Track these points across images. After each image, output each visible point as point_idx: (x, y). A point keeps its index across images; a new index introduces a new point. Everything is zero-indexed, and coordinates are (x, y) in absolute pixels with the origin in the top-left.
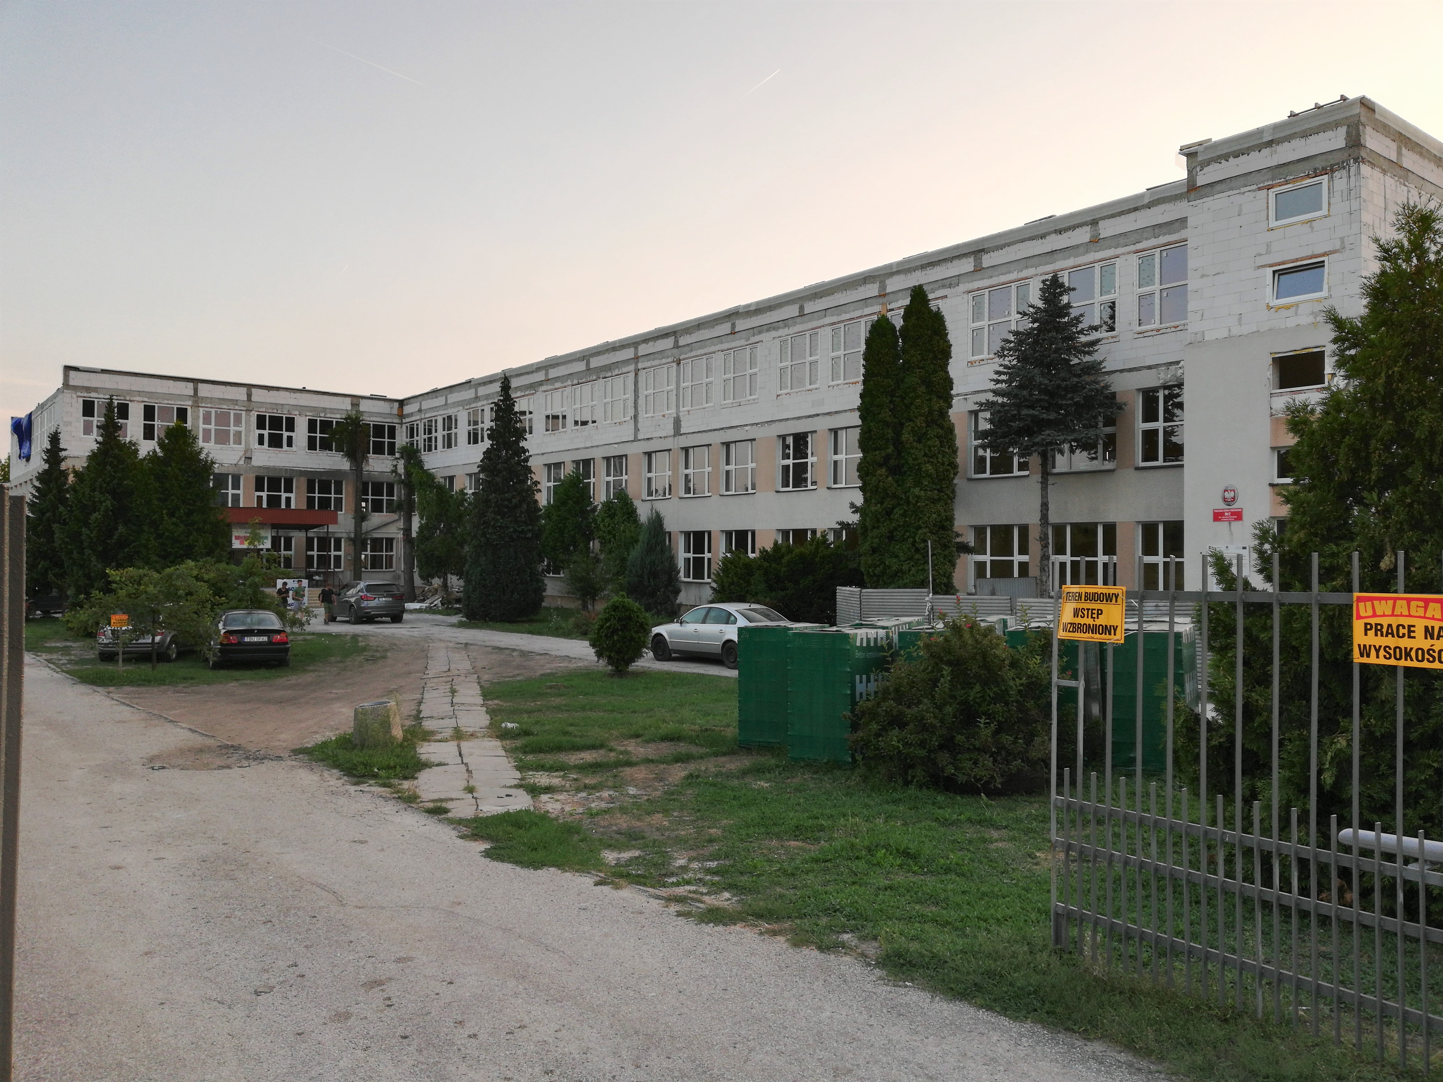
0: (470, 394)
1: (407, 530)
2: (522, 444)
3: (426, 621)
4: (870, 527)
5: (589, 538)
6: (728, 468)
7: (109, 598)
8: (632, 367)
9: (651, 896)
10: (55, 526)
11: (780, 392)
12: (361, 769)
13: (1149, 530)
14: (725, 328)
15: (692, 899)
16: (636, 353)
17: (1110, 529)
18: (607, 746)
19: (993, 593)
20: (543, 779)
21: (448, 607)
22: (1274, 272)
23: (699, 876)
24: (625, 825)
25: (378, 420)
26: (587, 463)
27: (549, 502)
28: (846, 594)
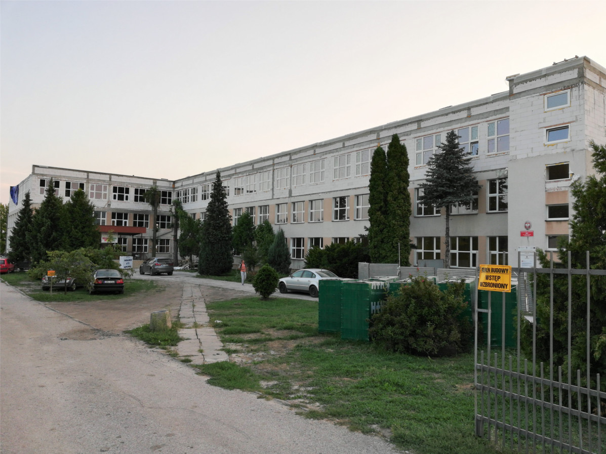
0: (203, 179)
1: (175, 236)
2: (225, 200)
3: (183, 275)
4: (373, 237)
5: (252, 240)
6: (312, 211)
7: (48, 264)
8: (272, 168)
9: (283, 404)
10: (26, 233)
11: (334, 179)
12: (153, 341)
13: (492, 240)
14: (311, 152)
15: (302, 406)
16: (273, 162)
17: (476, 239)
18: (260, 332)
19: (425, 266)
20: (233, 347)
21: (192, 268)
22: (547, 130)
23: (305, 394)
24: (270, 369)
25: (164, 189)
26: (252, 208)
27: (235, 225)
28: (362, 265)
